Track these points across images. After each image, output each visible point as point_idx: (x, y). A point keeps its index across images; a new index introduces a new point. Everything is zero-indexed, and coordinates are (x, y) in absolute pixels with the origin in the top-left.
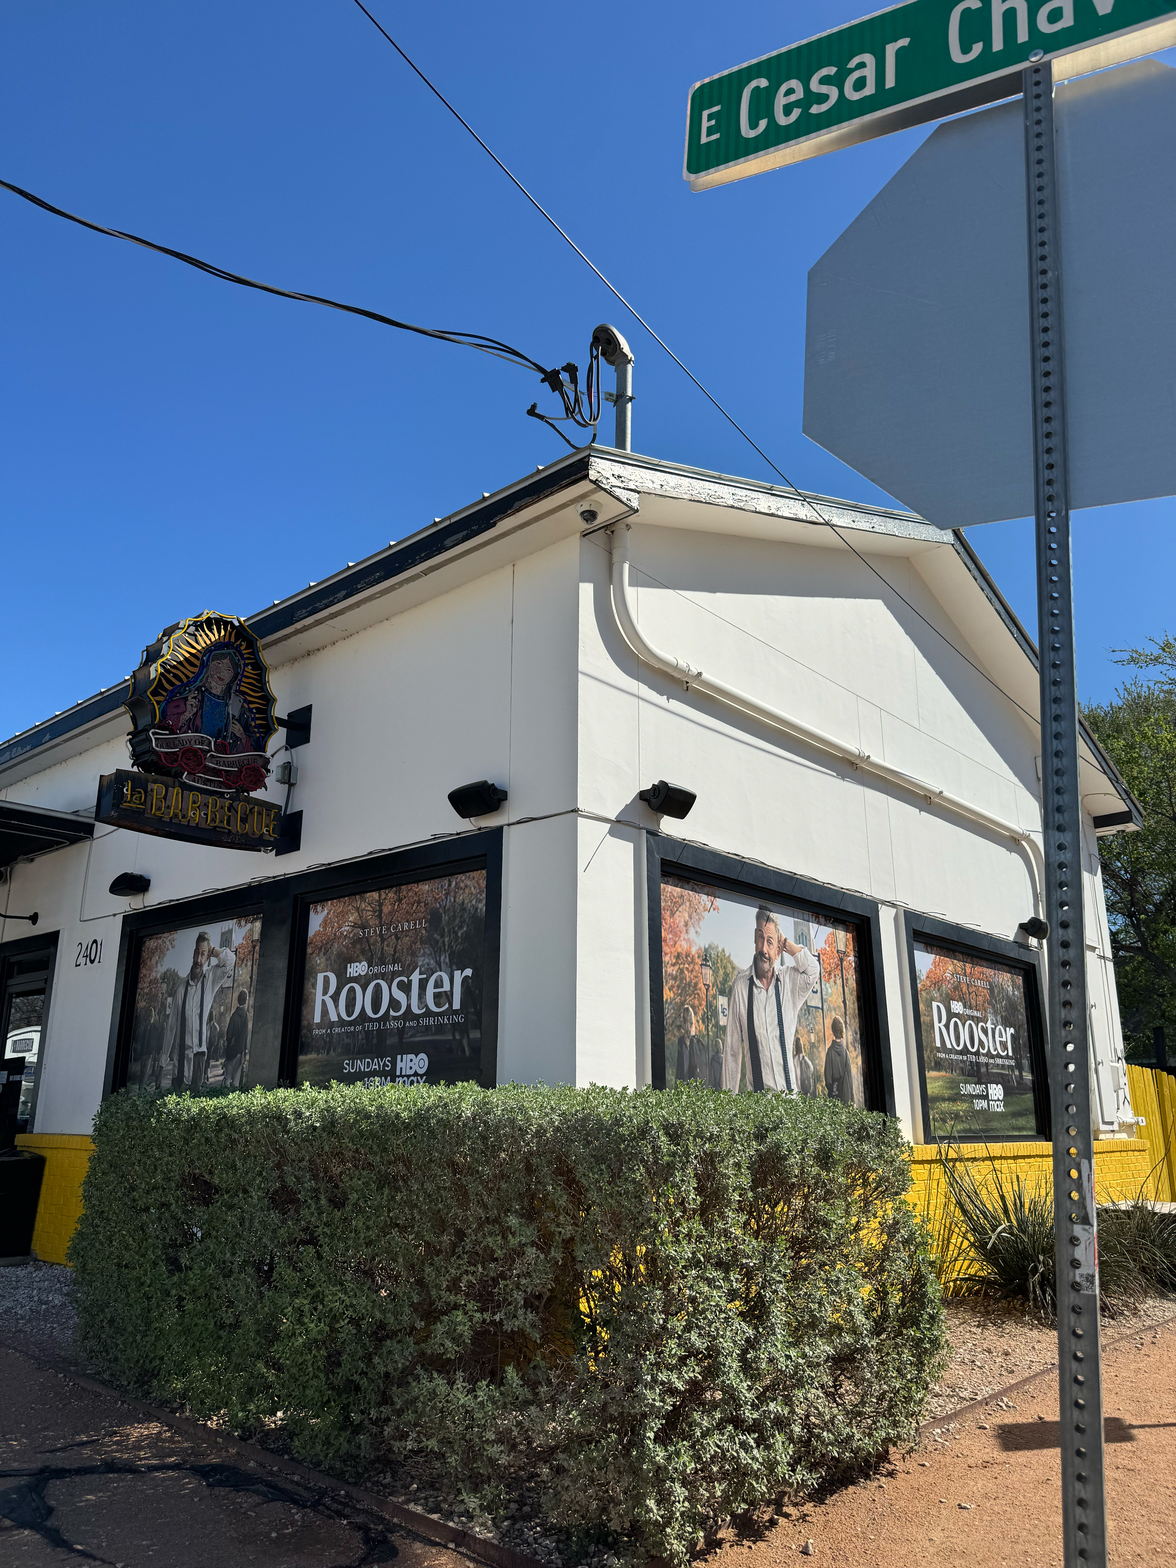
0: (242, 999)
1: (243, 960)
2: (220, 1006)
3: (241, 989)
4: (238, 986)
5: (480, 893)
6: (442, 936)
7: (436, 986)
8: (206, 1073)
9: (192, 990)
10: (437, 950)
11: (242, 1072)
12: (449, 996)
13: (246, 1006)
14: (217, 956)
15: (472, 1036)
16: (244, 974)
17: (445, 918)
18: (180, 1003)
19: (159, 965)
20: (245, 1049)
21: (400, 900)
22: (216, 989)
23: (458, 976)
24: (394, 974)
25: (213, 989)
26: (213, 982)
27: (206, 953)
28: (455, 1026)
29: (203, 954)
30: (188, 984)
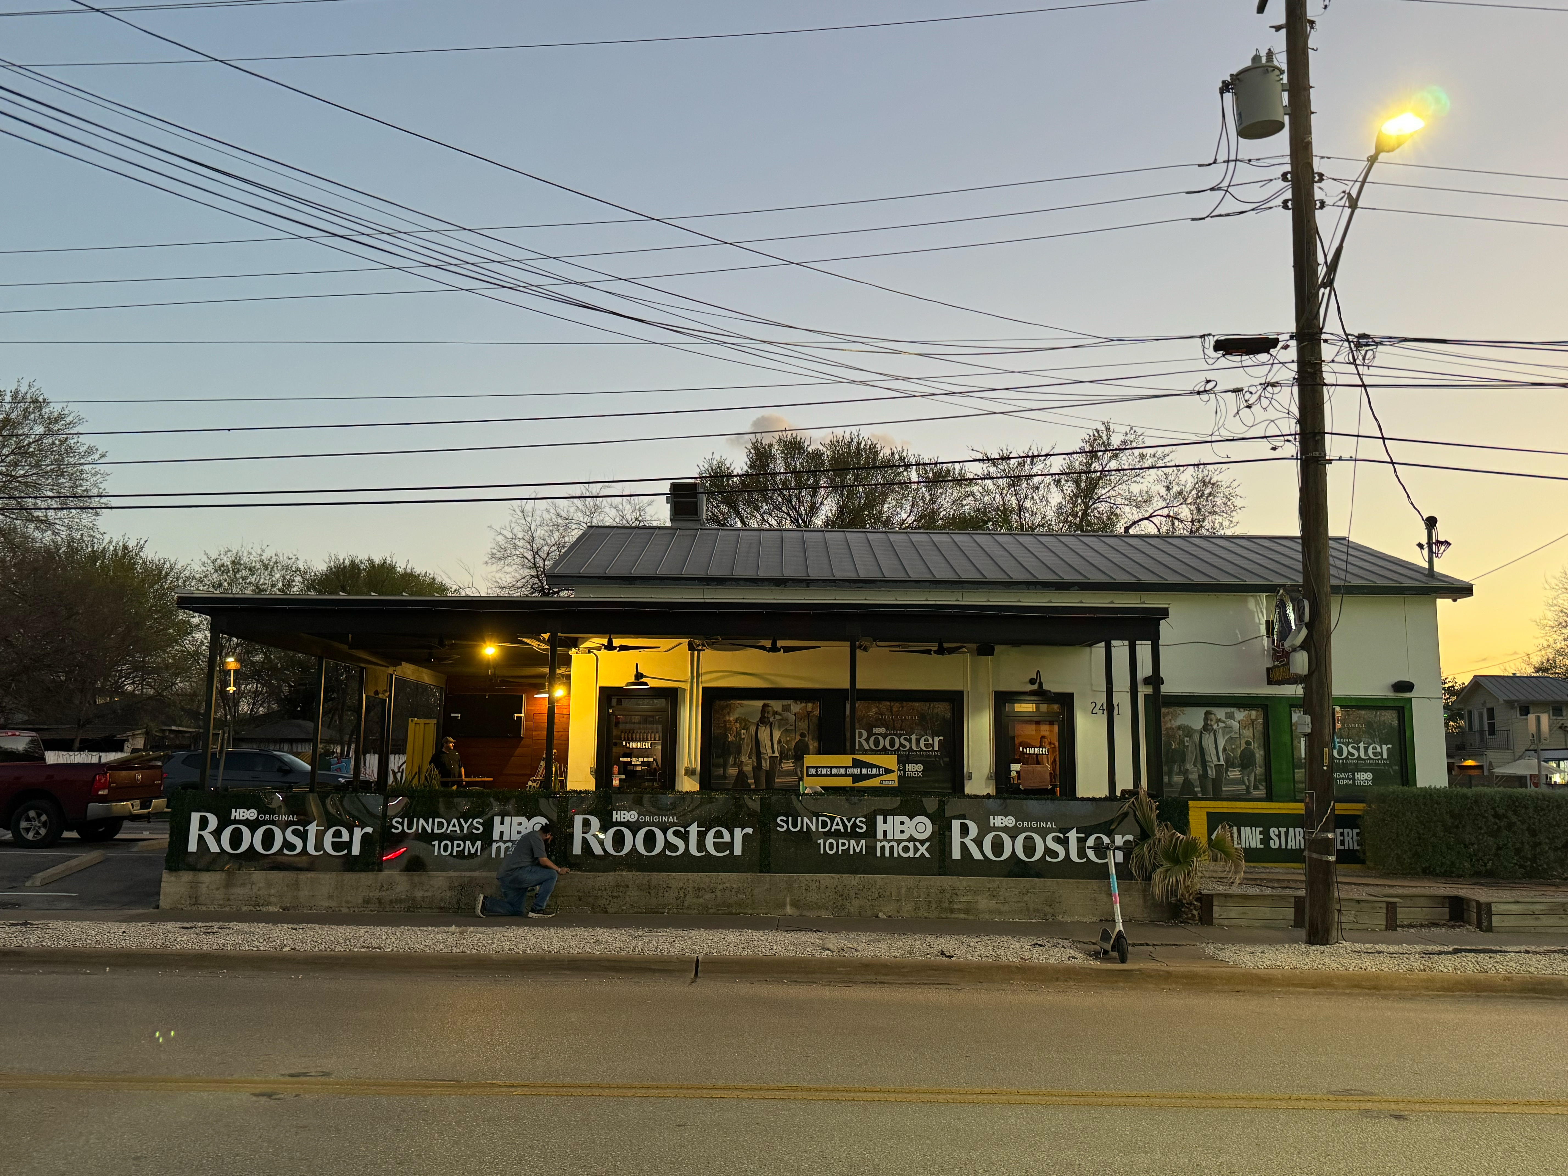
0: (1248, 743)
1: (1245, 727)
2: (1231, 745)
3: (1246, 739)
4: (1244, 737)
5: (1393, 718)
6: (1374, 731)
7: (1373, 749)
8: (1226, 773)
9: (1206, 736)
10: (1372, 737)
11: (1255, 774)
12: (1381, 754)
13: (1252, 747)
14: (1224, 722)
15: (1394, 768)
16: (1248, 733)
17: (1375, 725)
18: (1197, 741)
19: (1173, 722)
20: (1256, 764)
21: (1349, 715)
22: (1226, 738)
23: (1384, 747)
24: (1349, 743)
25: (1224, 737)
26: (1223, 734)
27: (1214, 721)
28: (1385, 764)
29: (1211, 720)
30: (1201, 733)
